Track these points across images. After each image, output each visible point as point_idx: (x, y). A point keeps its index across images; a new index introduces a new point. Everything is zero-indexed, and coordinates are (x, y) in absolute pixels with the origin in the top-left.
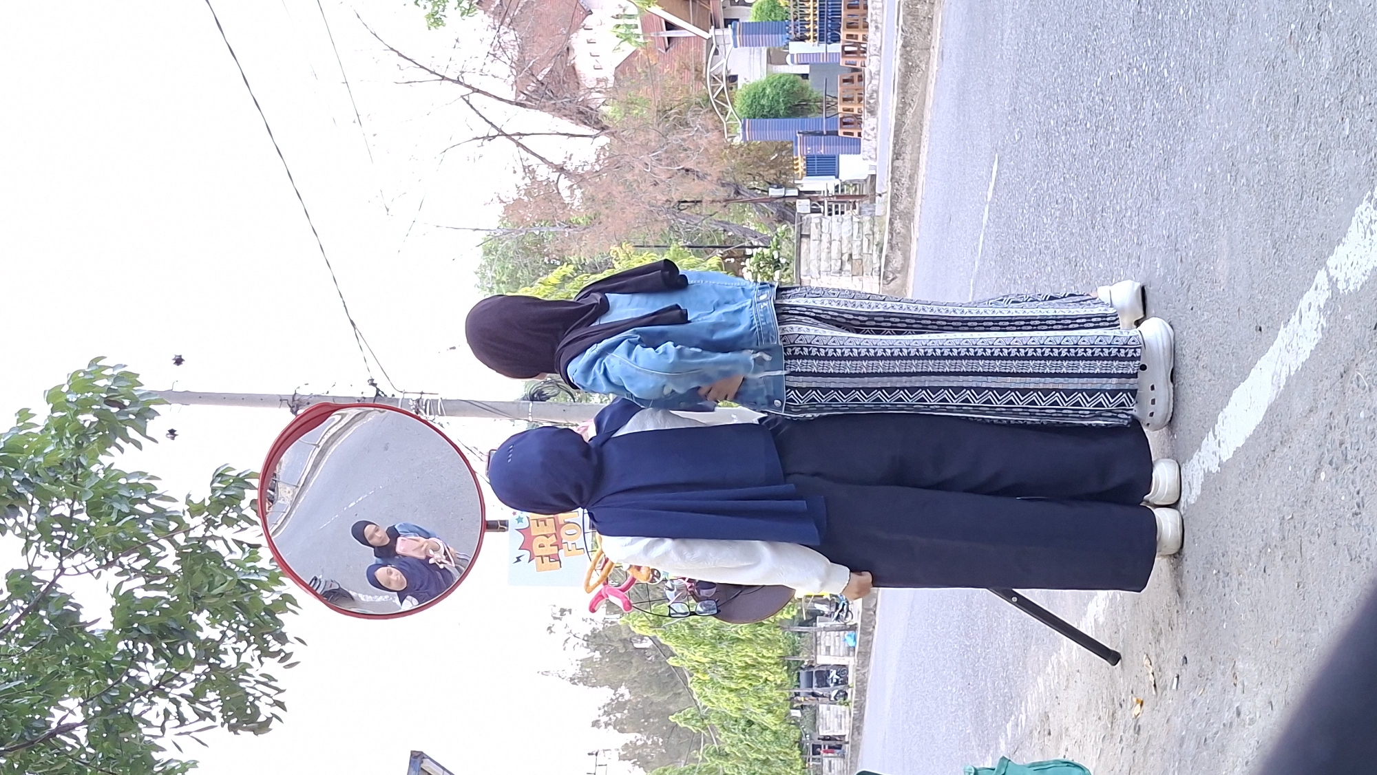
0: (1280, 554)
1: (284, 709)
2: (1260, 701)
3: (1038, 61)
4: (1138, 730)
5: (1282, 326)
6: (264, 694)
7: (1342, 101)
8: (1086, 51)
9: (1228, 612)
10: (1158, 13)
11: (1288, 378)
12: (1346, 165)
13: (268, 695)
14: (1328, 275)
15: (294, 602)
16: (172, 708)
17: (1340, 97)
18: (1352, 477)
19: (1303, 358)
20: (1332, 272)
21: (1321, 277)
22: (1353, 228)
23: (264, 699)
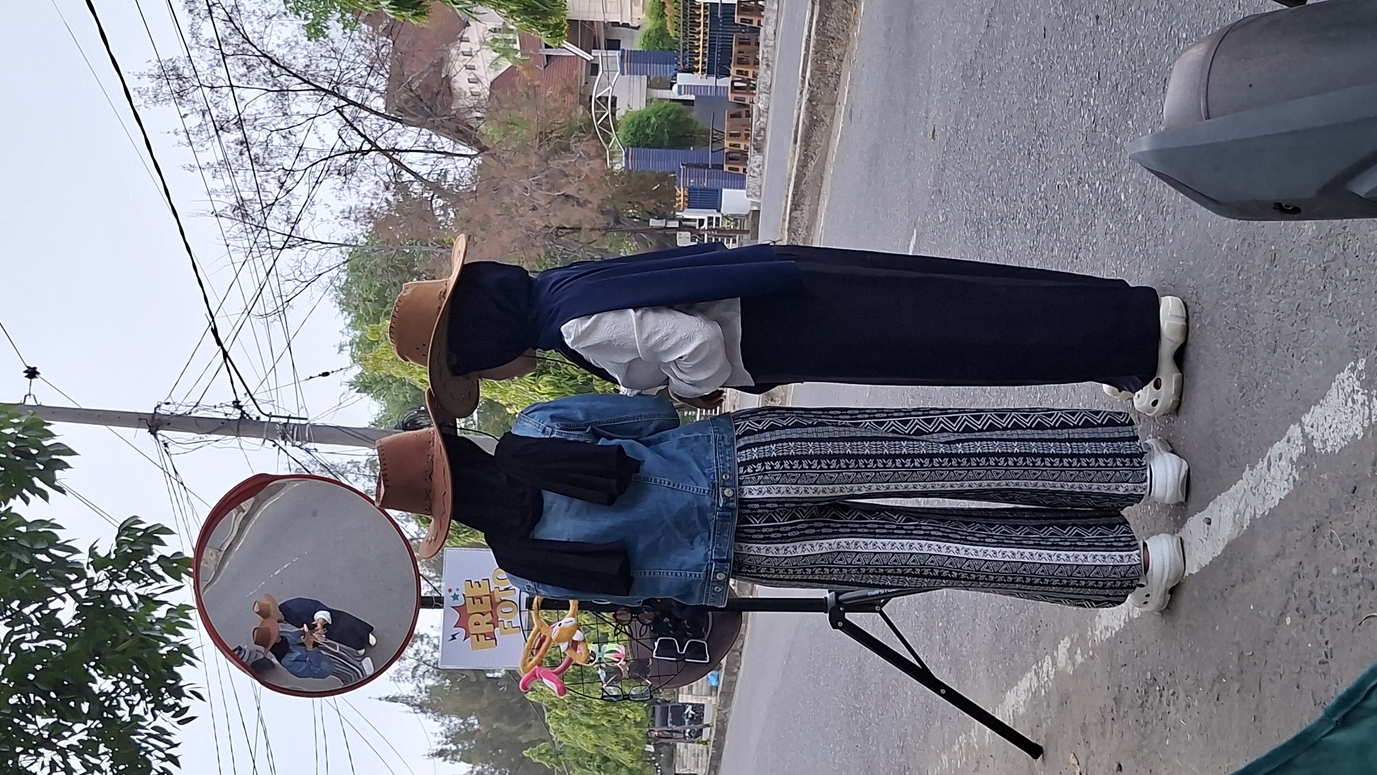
0: (1236, 686)
1: (177, 764)
3: (970, 150)
5: (1247, 468)
6: (156, 747)
7: (1325, 270)
8: (1029, 154)
9: (1172, 729)
10: (1117, 138)
11: (1253, 519)
12: (1327, 331)
13: (161, 750)
14: (1303, 431)
15: (190, 653)
16: (58, 759)
17: (1323, 266)
18: (1320, 627)
19: (1270, 505)
20: (1308, 429)
21: (1294, 431)
22: (1333, 392)
23: (156, 753)
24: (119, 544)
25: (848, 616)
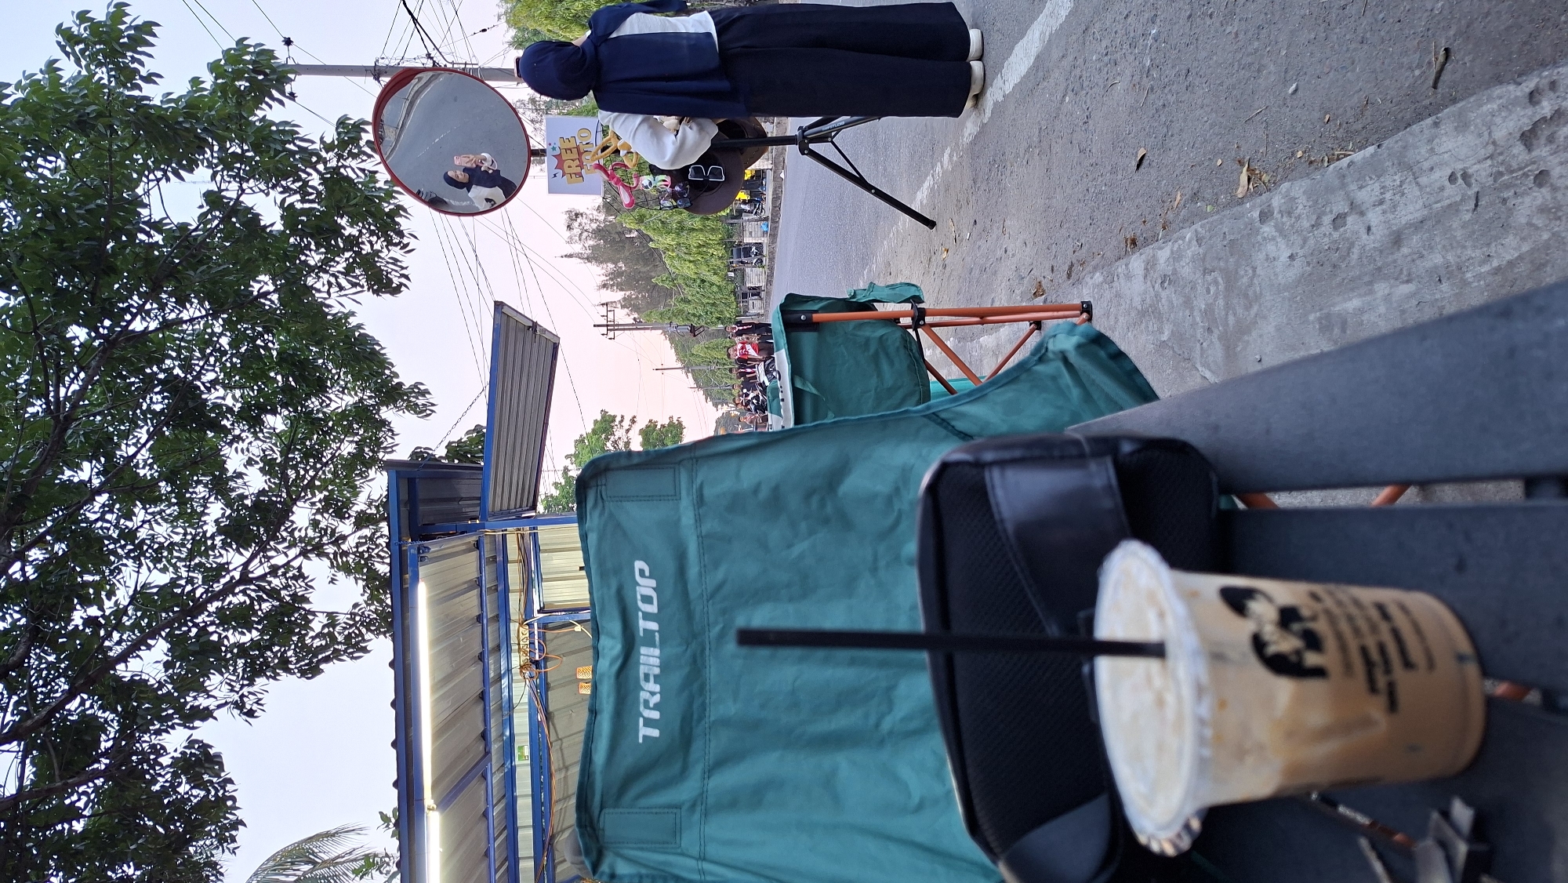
0: (1037, 151)
1: (408, 279)
2: (1019, 243)
4: (945, 267)
6: (393, 270)
9: (1003, 190)
11: (1051, 34)
13: (396, 271)
15: (405, 210)
16: (333, 280)
18: (1085, 99)
19: (1060, 21)
23: (393, 273)
24: (339, 134)
25: (812, 146)
